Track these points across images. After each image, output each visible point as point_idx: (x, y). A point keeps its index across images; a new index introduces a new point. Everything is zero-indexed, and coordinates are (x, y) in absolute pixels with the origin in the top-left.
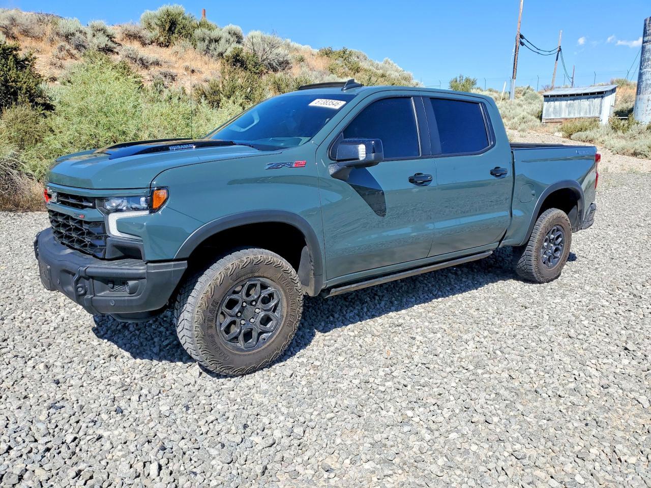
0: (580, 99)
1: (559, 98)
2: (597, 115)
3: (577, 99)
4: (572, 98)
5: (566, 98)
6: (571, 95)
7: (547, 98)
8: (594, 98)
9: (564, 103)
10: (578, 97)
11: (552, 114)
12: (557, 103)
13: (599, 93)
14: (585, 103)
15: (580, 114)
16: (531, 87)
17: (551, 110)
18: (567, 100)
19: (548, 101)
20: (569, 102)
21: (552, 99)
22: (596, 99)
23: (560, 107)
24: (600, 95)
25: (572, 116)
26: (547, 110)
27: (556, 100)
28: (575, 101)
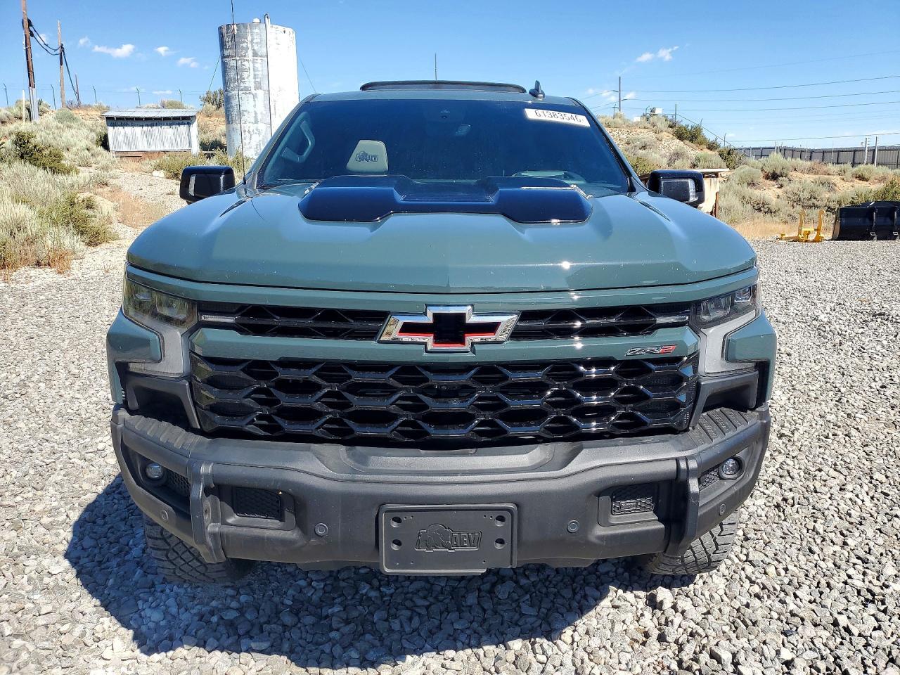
0: (161, 125)
1: (129, 122)
2: (187, 147)
3: (156, 125)
4: (149, 122)
5: (141, 123)
6: (147, 119)
7: (111, 121)
8: (179, 124)
9: (138, 130)
10: (157, 122)
11: (124, 145)
12: (128, 129)
13: (184, 118)
14: (168, 131)
15: (163, 144)
16: (44, 102)
17: (121, 138)
18: (142, 126)
19: (114, 125)
20: (145, 128)
21: (119, 122)
22: (182, 126)
23: (134, 134)
24: (185, 122)
25: (153, 148)
26: (115, 139)
27: (126, 125)
28: (154, 128)
